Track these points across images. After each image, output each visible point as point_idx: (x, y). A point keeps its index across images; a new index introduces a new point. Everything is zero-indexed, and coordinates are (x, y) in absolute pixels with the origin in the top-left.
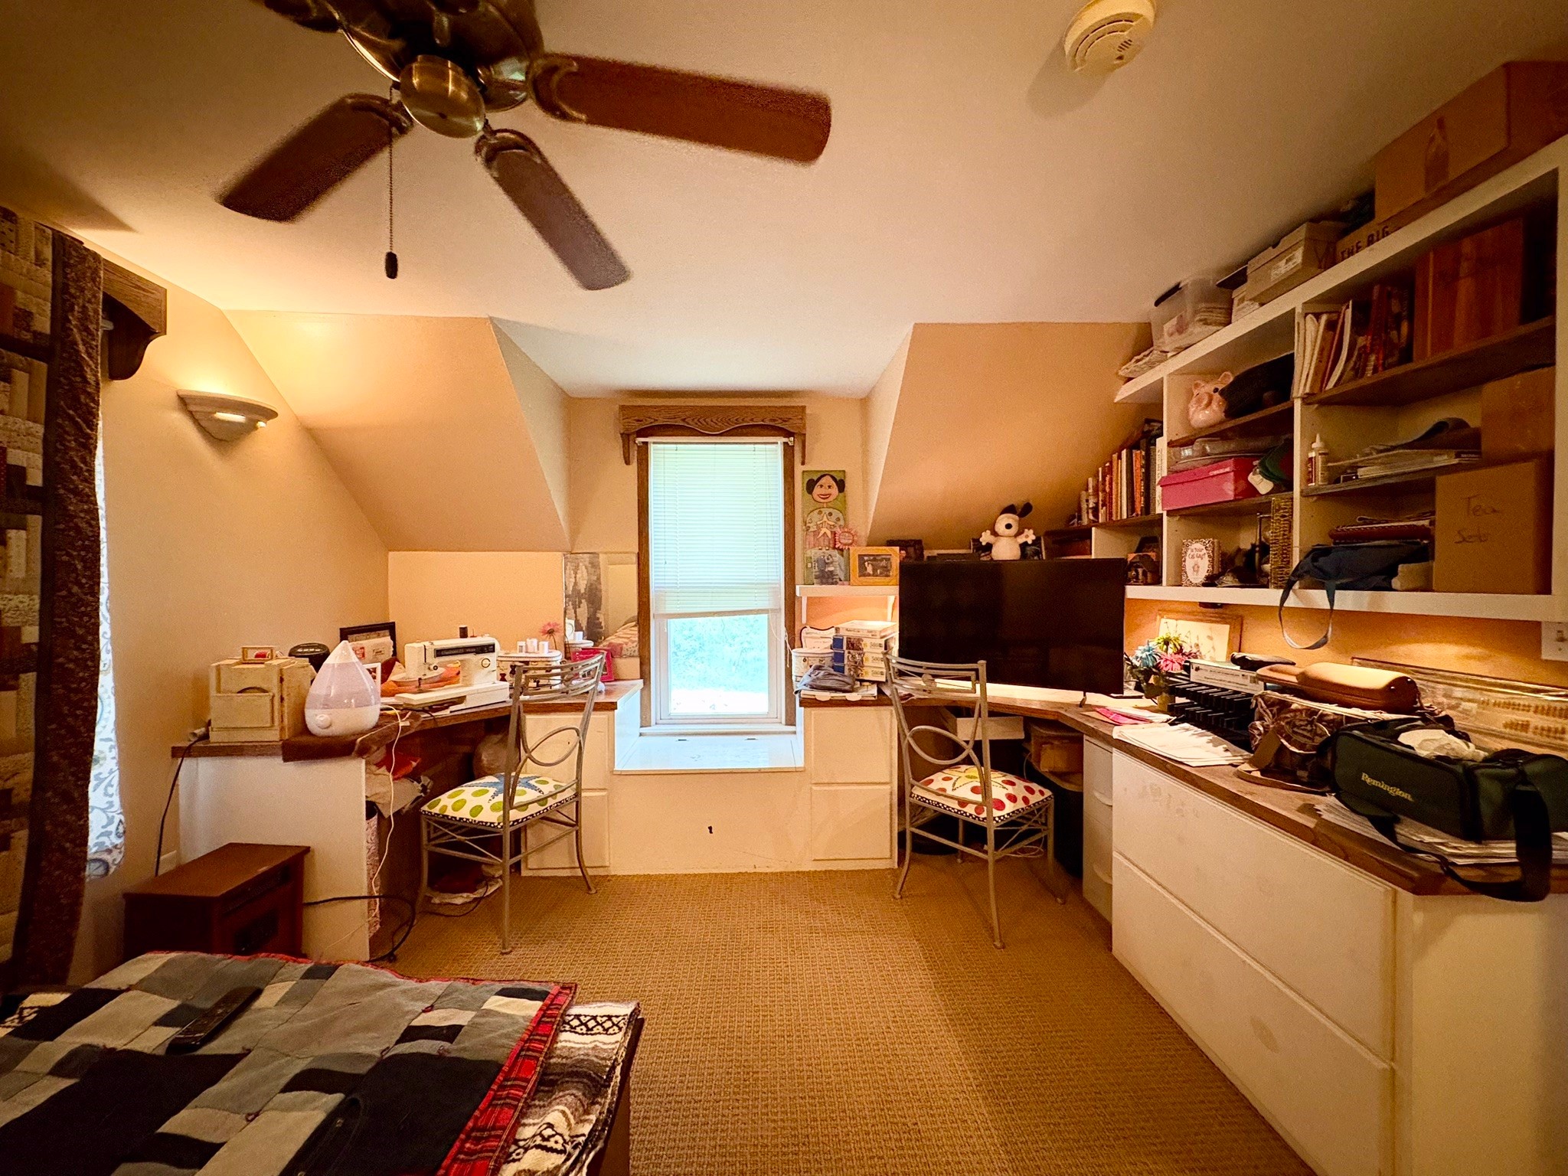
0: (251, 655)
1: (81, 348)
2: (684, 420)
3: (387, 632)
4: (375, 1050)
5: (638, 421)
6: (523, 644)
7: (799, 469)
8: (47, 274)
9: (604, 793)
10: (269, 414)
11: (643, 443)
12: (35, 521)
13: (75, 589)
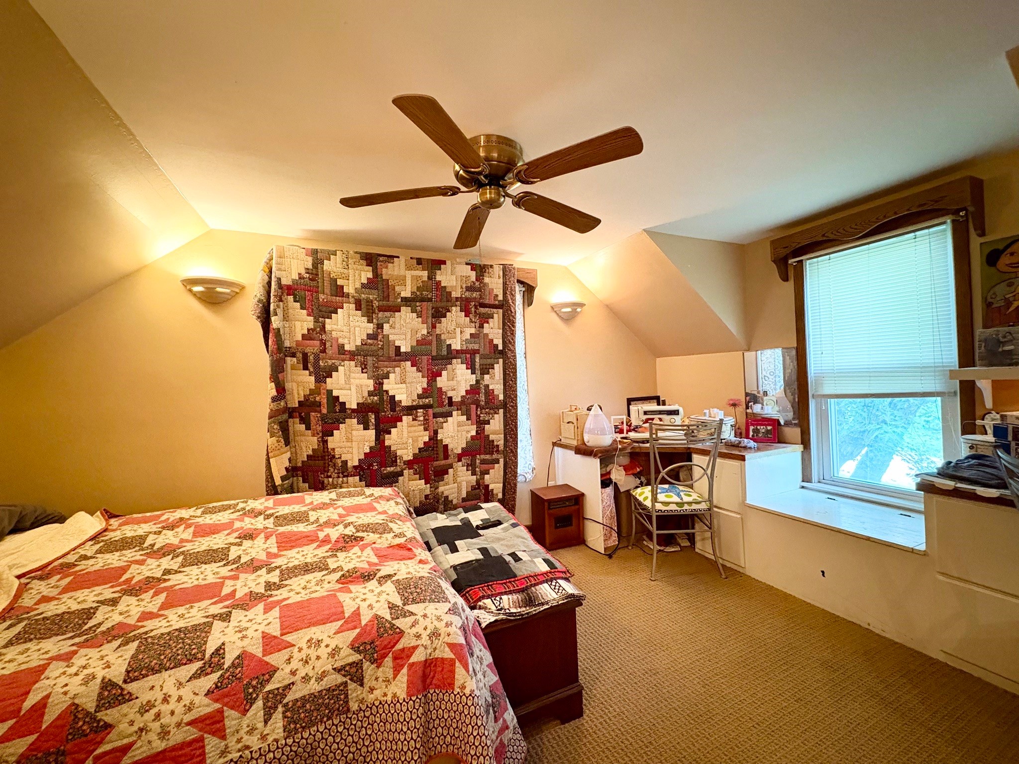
0: (573, 408)
1: (510, 301)
2: (823, 235)
3: (655, 401)
4: (500, 552)
5: (785, 248)
6: (707, 411)
7: (976, 242)
8: (501, 280)
9: (739, 516)
10: (581, 305)
11: (798, 262)
12: (501, 361)
13: (511, 382)
